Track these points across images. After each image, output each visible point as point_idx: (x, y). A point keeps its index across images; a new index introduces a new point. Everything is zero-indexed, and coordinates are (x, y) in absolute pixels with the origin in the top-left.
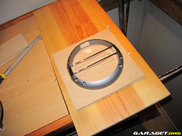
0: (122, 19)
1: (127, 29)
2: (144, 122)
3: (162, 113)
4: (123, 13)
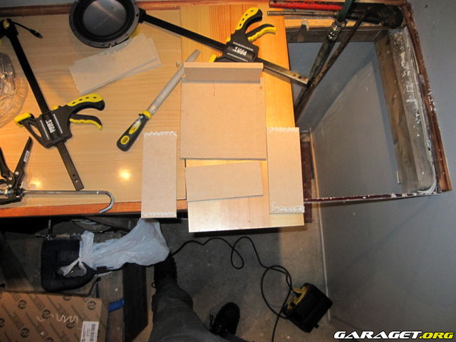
0: (318, 67)
3: (317, 221)
4: (324, 60)
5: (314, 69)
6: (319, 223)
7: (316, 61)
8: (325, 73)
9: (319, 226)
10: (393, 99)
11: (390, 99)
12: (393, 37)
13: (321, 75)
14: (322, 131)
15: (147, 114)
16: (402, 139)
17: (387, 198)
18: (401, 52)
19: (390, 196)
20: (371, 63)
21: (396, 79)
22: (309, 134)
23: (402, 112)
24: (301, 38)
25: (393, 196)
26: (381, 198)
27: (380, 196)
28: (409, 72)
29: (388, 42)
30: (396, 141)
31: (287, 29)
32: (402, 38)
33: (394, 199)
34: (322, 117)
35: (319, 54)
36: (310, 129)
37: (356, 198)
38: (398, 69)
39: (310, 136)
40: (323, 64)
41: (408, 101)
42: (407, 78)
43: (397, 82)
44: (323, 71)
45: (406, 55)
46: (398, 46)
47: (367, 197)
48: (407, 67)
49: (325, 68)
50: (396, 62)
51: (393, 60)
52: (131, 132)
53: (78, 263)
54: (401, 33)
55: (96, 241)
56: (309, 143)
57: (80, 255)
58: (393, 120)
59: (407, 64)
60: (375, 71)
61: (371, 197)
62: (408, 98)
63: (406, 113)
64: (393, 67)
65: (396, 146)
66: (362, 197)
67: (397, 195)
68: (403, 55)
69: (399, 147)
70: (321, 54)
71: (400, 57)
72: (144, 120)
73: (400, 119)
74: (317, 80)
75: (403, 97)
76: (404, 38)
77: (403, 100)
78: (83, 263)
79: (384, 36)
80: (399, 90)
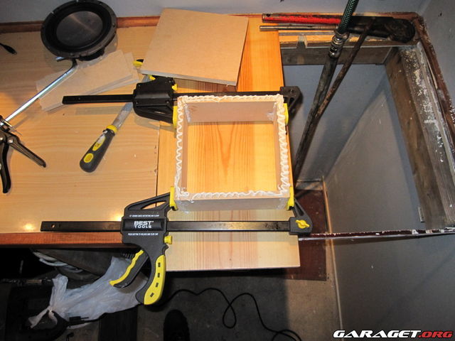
0: (322, 92)
1: (326, 111)
2: (291, 278)
3: (331, 279)
4: (327, 83)
5: (318, 95)
6: (335, 282)
7: (319, 86)
8: (329, 99)
9: (335, 285)
10: (409, 123)
11: (406, 123)
12: (405, 55)
13: (325, 102)
14: (335, 176)
15: (113, 129)
16: (422, 167)
17: (407, 235)
18: (414, 69)
19: (411, 233)
20: (382, 93)
21: (411, 99)
22: (321, 182)
23: (420, 136)
24: (300, 60)
25: (415, 232)
26: (399, 235)
27: (398, 233)
28: (425, 91)
29: (400, 60)
30: (416, 170)
31: (281, 45)
32: (416, 55)
33: (416, 237)
34: (335, 161)
35: (322, 78)
36: (323, 177)
37: (366, 234)
38: (412, 88)
39: (323, 185)
40: (327, 89)
41: (426, 122)
42: (423, 97)
43: (412, 102)
44: (327, 97)
45: (421, 72)
46: (411, 63)
47: (381, 233)
48: (423, 86)
49: (329, 93)
50: (409, 81)
51: (406, 78)
52: (95, 149)
53: (48, 312)
54: (414, 50)
55: (70, 286)
56: (322, 192)
57: (51, 303)
58: (410, 147)
59: (422, 82)
60: (388, 100)
61: (386, 233)
62: (426, 119)
63: (426, 135)
64: (407, 86)
65: (416, 175)
66: (374, 234)
67: (419, 231)
68: (417, 73)
69: (418, 177)
70: (324, 76)
71: (414, 75)
72: (110, 135)
73: (419, 144)
74: (321, 109)
75: (420, 119)
76: (418, 54)
77: (421, 120)
78: (53, 312)
79: (395, 54)
80: (415, 110)
